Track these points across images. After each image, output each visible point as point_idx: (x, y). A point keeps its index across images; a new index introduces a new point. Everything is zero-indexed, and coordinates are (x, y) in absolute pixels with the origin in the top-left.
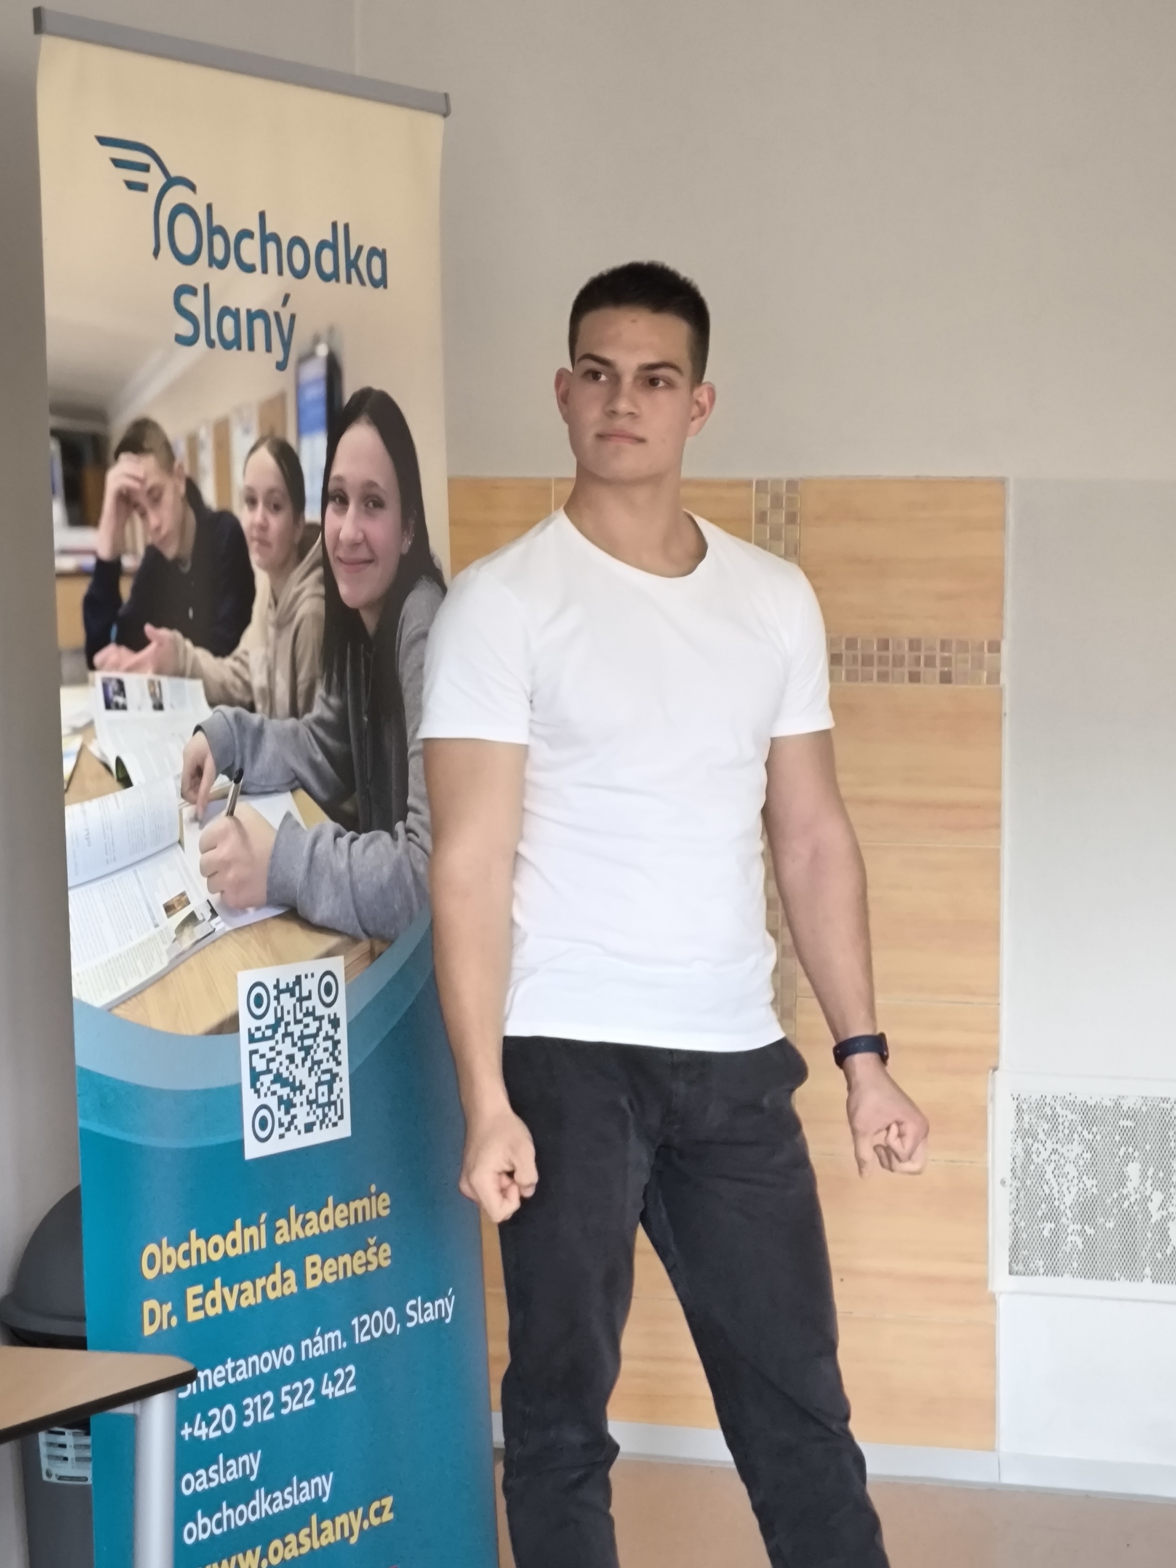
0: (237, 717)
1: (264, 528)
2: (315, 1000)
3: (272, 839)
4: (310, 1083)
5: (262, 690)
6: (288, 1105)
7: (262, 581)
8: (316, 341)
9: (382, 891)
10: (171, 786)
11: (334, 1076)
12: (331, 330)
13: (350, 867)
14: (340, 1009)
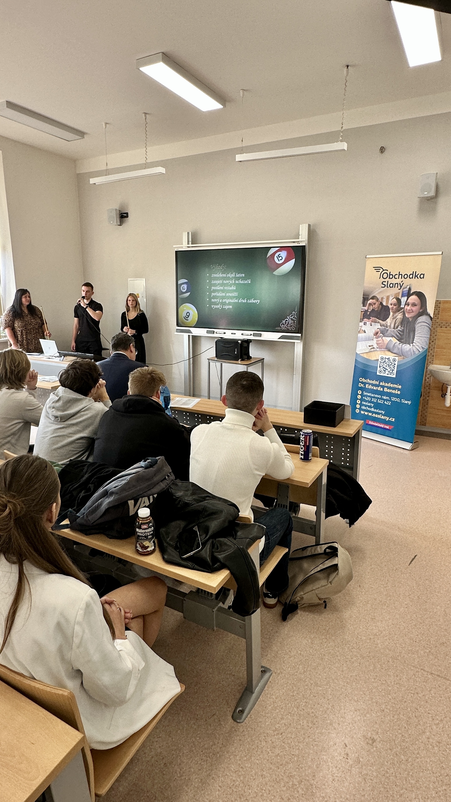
0: (385, 328)
1: (393, 308)
2: (391, 361)
3: (388, 342)
4: (389, 370)
5: (389, 326)
6: (385, 371)
7: (391, 314)
8: (407, 286)
9: (407, 352)
10: (372, 334)
11: (394, 370)
12: (410, 284)
13: (401, 348)
14: (396, 363)
